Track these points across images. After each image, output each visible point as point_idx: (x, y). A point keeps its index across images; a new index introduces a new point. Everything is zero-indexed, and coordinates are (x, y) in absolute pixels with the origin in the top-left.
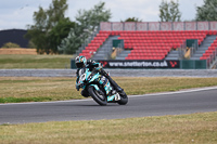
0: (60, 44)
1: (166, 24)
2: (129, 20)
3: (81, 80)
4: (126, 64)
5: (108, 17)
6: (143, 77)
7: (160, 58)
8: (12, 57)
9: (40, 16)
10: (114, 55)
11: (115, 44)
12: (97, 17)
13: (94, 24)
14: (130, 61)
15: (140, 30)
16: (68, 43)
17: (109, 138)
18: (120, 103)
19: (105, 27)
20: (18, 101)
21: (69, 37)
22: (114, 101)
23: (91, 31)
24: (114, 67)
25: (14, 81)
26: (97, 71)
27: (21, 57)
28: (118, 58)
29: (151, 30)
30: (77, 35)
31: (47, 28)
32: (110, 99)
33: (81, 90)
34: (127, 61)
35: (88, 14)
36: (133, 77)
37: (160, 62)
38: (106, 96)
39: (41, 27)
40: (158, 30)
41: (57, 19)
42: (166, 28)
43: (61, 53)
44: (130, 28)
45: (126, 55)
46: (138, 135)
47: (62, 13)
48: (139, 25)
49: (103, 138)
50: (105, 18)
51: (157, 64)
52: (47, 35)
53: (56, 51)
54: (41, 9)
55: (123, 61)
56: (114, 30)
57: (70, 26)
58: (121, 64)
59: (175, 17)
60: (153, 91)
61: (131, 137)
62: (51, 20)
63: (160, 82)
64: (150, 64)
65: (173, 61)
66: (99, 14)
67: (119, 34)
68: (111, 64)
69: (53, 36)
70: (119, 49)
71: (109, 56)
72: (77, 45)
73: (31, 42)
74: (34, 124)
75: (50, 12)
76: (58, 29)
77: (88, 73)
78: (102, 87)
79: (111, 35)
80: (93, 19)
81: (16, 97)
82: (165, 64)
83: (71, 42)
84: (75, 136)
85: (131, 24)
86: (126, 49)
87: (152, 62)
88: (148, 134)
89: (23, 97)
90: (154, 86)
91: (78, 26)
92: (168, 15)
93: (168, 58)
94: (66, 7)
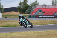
0: (26, 11)
1: (54, 6)
2: (44, 5)
3: (20, 21)
4: (43, 17)
5: (38, 4)
6: (47, 20)
7: (52, 15)
8: (13, 15)
9: (20, 4)
10: (40, 14)
11: (40, 11)
12: (35, 4)
13: (34, 6)
14: (44, 16)
15: (47, 7)
16: (28, 11)
17: (39, 36)
18: (31, 27)
19: (37, 7)
20: (15, 26)
21: (28, 9)
22: (29, 27)
23: (34, 8)
24: (40, 17)
25: (14, 21)
26: (24, 19)
27: (15, 15)
28: (41, 15)
29: (50, 7)
30: (30, 9)
31: (22, 7)
32: (28, 26)
33: (20, 24)
34: (43, 16)
35: (33, 3)
36: (45, 20)
37: (52, 16)
38: (27, 25)
39: (21, 7)
40: (51, 7)
41: (25, 5)
42: (53, 7)
43: (26, 13)
44: (44, 7)
45: (43, 14)
46: (46, 35)
47: (26, 3)
48: (46, 6)
49: (37, 36)
50: (37, 4)
51: (51, 17)
52: (22, 9)
53: (24, 13)
54: (21, 2)
55: (42, 16)
56: (40, 8)
57: (28, 6)
58: (42, 17)
59: (56, 4)
60: (50, 24)
61: (44, 36)
62: (23, 5)
63: (52, 21)
64: (49, 16)
65: (55, 16)
66: (36, 3)
67: (41, 8)
68: (39, 17)
69: (24, 9)
70: (41, 13)
71: (39, 14)
72: (30, 11)
73: (18, 11)
74: (19, 32)
75: (23, 3)
76: (25, 7)
77: (22, 19)
78: (26, 23)
79: (39, 9)
80: (34, 4)
81: (14, 25)
82: (53, 16)
83: (29, 11)
84: (30, 35)
85: (44, 6)
86: (43, 13)
87: (50, 16)
88: (49, 35)
89: (16, 25)
90: (50, 22)
91: (30, 6)
92: (54, 3)
93: (54, 15)
94: (27, 2)
